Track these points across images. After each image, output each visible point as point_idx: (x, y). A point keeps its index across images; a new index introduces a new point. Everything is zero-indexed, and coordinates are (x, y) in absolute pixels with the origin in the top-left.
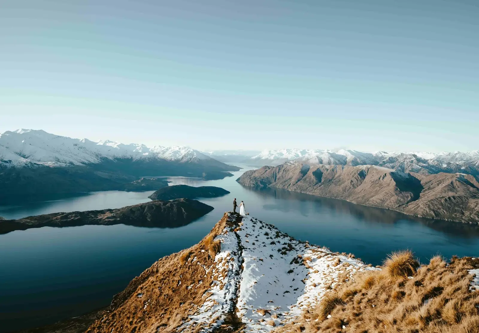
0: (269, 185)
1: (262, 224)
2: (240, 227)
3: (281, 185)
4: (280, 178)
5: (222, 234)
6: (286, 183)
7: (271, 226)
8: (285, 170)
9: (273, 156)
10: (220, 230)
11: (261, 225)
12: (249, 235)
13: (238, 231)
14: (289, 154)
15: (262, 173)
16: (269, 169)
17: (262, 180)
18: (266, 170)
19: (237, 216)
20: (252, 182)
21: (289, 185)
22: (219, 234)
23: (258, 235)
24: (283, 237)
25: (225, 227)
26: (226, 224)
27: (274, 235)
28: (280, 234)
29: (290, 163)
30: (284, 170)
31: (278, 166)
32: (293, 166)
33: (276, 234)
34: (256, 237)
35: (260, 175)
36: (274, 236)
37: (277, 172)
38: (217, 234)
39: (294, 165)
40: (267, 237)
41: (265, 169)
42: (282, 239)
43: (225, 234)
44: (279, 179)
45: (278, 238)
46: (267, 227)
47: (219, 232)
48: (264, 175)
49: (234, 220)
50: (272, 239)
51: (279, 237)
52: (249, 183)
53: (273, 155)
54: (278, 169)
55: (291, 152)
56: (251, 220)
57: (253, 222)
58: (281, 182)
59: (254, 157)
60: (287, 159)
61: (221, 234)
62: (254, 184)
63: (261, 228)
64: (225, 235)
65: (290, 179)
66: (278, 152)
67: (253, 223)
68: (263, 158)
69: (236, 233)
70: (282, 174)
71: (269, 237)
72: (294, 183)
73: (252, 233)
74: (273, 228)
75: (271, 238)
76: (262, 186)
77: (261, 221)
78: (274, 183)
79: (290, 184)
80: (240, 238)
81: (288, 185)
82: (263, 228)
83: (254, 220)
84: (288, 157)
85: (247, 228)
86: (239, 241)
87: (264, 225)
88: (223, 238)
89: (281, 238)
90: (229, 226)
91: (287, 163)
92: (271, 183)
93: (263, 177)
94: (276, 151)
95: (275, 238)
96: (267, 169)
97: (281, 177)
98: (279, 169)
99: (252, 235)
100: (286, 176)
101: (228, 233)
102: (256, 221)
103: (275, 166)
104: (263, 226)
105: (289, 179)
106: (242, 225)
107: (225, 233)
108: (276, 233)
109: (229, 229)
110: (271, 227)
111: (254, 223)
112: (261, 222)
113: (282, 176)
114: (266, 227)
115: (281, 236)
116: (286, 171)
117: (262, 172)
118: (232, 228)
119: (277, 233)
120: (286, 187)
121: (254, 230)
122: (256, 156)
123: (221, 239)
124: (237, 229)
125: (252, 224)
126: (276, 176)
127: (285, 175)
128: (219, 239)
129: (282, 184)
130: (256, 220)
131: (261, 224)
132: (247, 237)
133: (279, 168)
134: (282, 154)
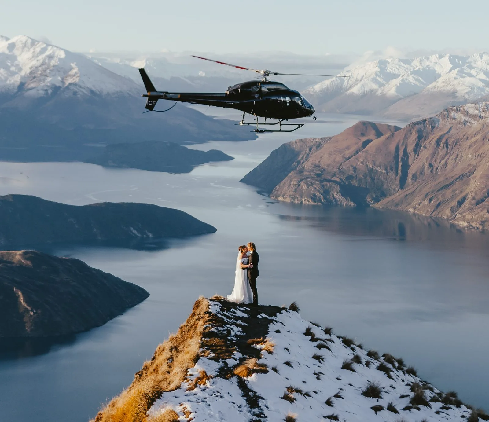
0: (377, 200)
1: (353, 349)
2: (260, 361)
3: (426, 202)
4: (422, 173)
5: (185, 385)
6: (448, 193)
7: (389, 359)
8: (444, 140)
9: (397, 82)
10: (177, 370)
11: (347, 354)
12: (298, 391)
13: (254, 375)
14: (461, 73)
15: (348, 153)
16: (379, 134)
17: (349, 178)
18: (364, 139)
19: (246, 315)
20: (305, 188)
21: (460, 203)
22: (172, 386)
23: (337, 396)
24: (442, 408)
25: (196, 359)
26: (202, 345)
27: (402, 397)
28: (428, 394)
29: (467, 113)
30: (438, 142)
31: (416, 124)
32: (476, 124)
33: (412, 395)
34: (329, 403)
35: (339, 158)
36: (406, 402)
37: (410, 149)
38: (164, 385)
39: (481, 121)
40: (374, 402)
41: (363, 135)
42: (438, 413)
43: (196, 386)
44: (416, 178)
45: (419, 409)
46: (375, 364)
47: (171, 377)
48: (357, 159)
49: (236, 330)
50: (396, 412)
51: (426, 404)
52: (295, 191)
53: (395, 76)
54: (414, 135)
55: (471, 67)
56: (308, 333)
57: (314, 339)
58: (426, 190)
59: (317, 87)
60: (453, 94)
61: (178, 387)
62: (314, 198)
63: (347, 366)
64: (196, 390)
65: (464, 177)
66: (416, 64)
67: (316, 344)
68: (356, 90)
69: (242, 385)
70: (433, 154)
71: (384, 402)
72: (478, 197)
73: (312, 385)
74: (399, 369)
75: (391, 408)
76: (346, 203)
77: (349, 337)
78: (399, 195)
79: (464, 199)
80: (261, 403)
81: (454, 203)
82: (355, 366)
83: (319, 333)
84: (458, 88)
85: (288, 364)
86: (255, 418)
87: (362, 354)
88: (188, 406)
89: (434, 410)
90: (213, 355)
91: (452, 114)
92: (384, 194)
93: (355, 169)
94: (407, 62)
95: (407, 408)
96: (371, 135)
97: (427, 171)
98: (420, 138)
99: (312, 394)
100: (449, 167)
101: (208, 384)
102: (328, 337)
103: (403, 126)
104: (357, 359)
105: (461, 177)
106: (270, 353)
107: (196, 383)
108: (412, 390)
109: (213, 367)
110: (390, 366)
111: (320, 347)
112: (347, 342)
113: (431, 165)
114: (367, 364)
115: (434, 400)
116: (447, 144)
117: (348, 148)
118: (226, 364)
119: (413, 387)
120: (448, 212)
121: (318, 376)
122: (327, 83)
123: (178, 409)
124: (248, 369)
125: (311, 348)
126: (406, 166)
127: (443, 162)
128: (169, 407)
129: (430, 200)
130: (328, 331)
131: (348, 351)
132: (292, 400)
133: (419, 132)
134: (431, 75)
